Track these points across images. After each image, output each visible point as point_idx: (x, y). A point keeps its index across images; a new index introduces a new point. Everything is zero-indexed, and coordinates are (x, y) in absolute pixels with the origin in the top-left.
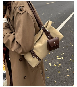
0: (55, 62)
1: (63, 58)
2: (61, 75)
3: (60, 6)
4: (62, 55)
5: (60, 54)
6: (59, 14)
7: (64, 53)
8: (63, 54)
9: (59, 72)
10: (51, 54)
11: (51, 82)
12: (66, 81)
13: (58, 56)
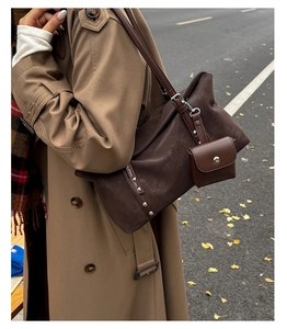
0: (217, 232)
1: (246, 217)
2: (243, 277)
3: (227, 31)
4: (243, 206)
5: (237, 204)
6: (228, 59)
7: (249, 201)
8: (247, 204)
9: (234, 267)
10: (201, 202)
11: (207, 302)
12: (261, 298)
13: (227, 211)
